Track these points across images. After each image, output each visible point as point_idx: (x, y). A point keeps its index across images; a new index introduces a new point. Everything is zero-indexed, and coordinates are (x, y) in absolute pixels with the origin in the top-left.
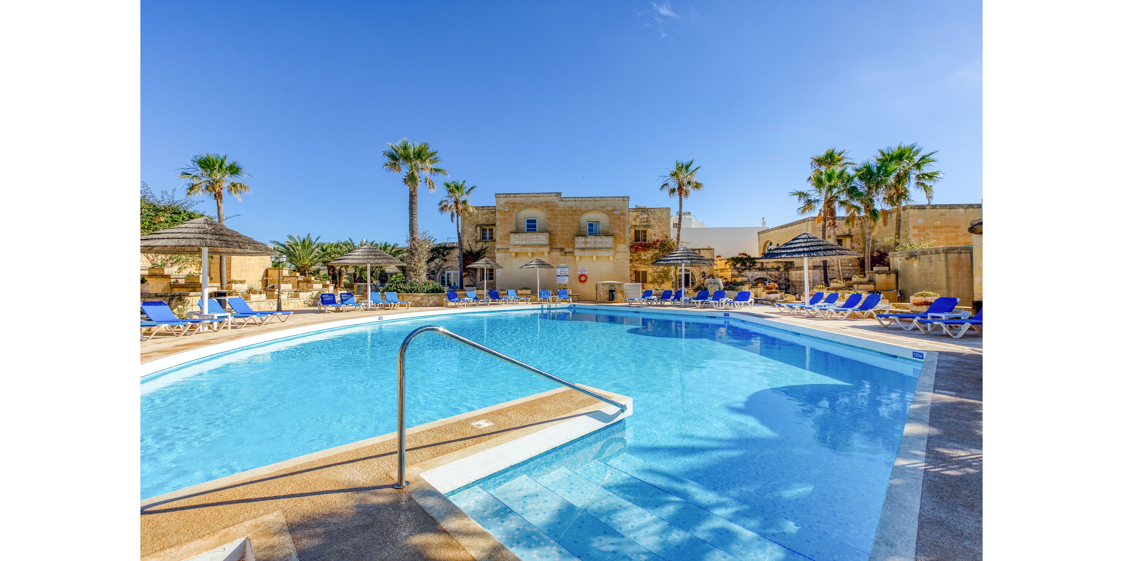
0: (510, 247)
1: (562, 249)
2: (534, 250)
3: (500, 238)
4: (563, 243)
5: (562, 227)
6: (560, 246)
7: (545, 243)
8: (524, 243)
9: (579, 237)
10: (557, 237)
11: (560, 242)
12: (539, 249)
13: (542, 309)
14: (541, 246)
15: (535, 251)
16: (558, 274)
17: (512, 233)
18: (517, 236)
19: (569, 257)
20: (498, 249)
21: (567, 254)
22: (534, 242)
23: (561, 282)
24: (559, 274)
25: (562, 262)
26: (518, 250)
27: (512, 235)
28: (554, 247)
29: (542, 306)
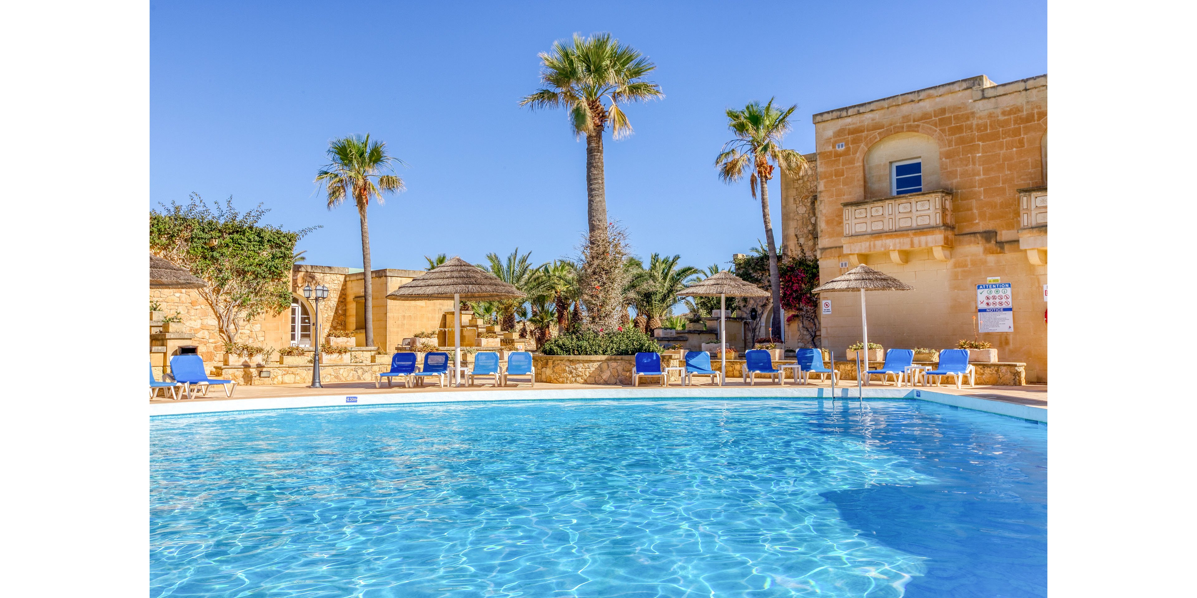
0: (843, 241)
1: (989, 235)
2: (904, 243)
3: (828, 222)
4: (993, 217)
5: (986, 171)
6: (982, 226)
7: (933, 223)
8: (878, 227)
9: (1034, 194)
10: (974, 202)
11: (982, 216)
12: (916, 240)
13: (820, 398)
14: (921, 230)
15: (907, 247)
16: (981, 306)
17: (846, 205)
18: (860, 212)
19: (1009, 256)
20: (824, 249)
21: (1007, 247)
22: (905, 223)
23: (992, 329)
24: (983, 306)
25: (991, 272)
26: (862, 247)
27: (848, 212)
28: (968, 230)
29: (821, 391)
